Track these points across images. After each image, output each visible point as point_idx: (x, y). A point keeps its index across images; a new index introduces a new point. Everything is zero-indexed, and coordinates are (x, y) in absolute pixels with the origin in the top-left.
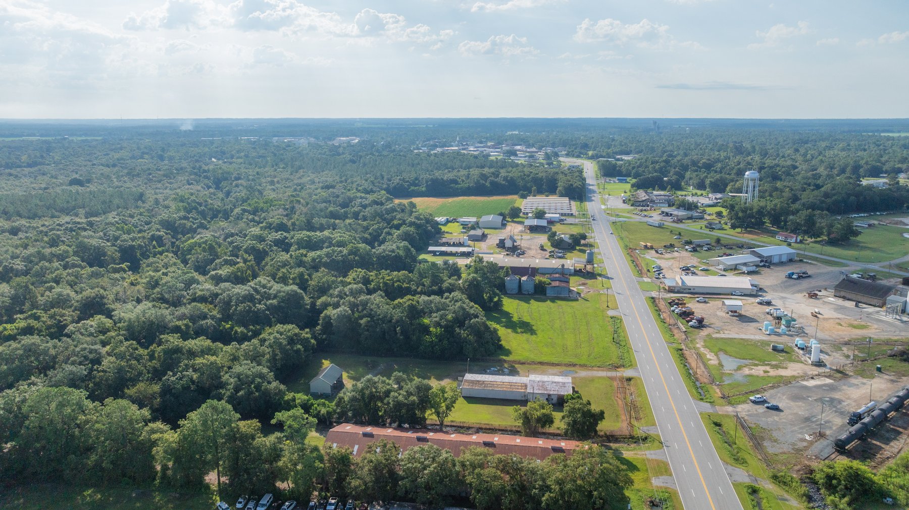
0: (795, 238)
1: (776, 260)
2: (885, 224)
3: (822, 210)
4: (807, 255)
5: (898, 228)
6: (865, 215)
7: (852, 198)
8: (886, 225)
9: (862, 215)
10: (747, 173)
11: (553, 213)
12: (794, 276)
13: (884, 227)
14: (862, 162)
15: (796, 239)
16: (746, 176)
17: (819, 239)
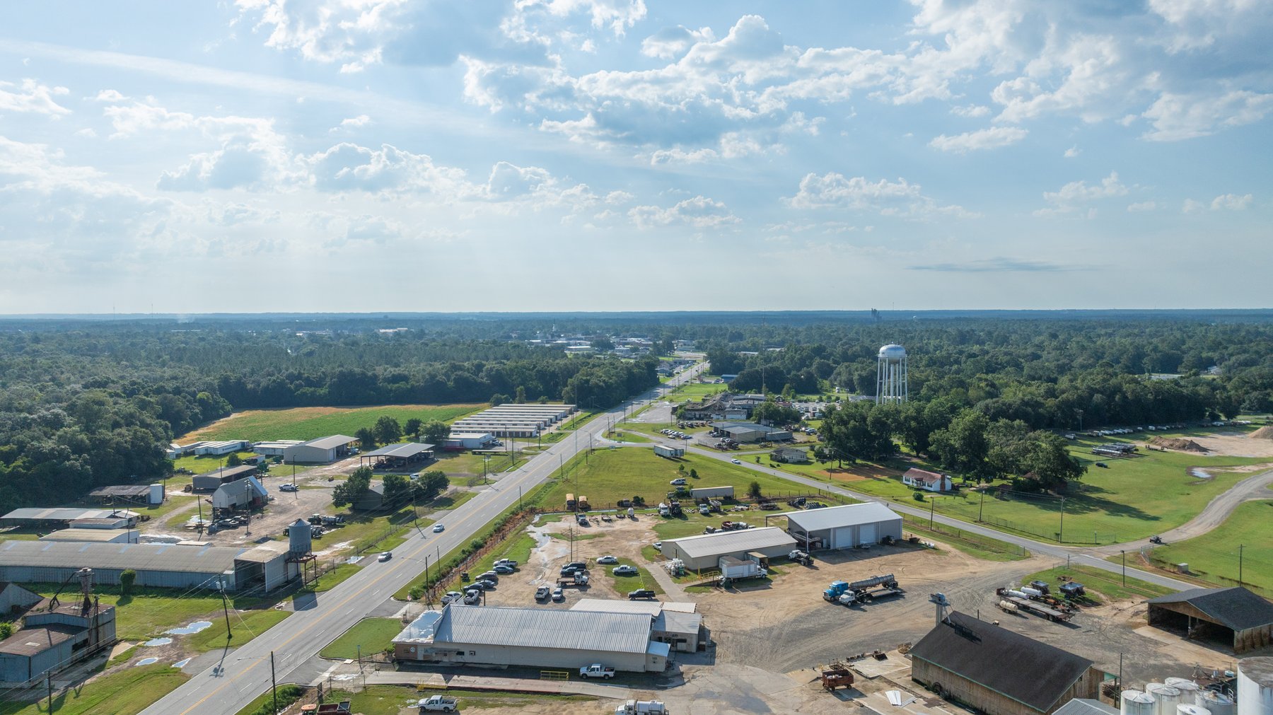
0: (939, 482)
1: (842, 542)
2: (1159, 448)
3: (1012, 418)
4: (938, 526)
5: (1186, 455)
6: (1126, 431)
7: (1097, 397)
8: (1162, 451)
9: (1120, 431)
10: (883, 349)
11: (473, 432)
12: (844, 597)
13: (1156, 453)
14: (1148, 349)
15: (943, 485)
16: (880, 355)
17: (996, 483)
